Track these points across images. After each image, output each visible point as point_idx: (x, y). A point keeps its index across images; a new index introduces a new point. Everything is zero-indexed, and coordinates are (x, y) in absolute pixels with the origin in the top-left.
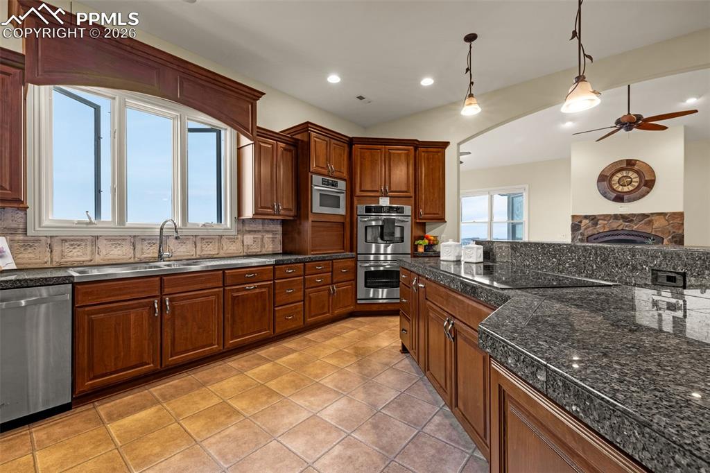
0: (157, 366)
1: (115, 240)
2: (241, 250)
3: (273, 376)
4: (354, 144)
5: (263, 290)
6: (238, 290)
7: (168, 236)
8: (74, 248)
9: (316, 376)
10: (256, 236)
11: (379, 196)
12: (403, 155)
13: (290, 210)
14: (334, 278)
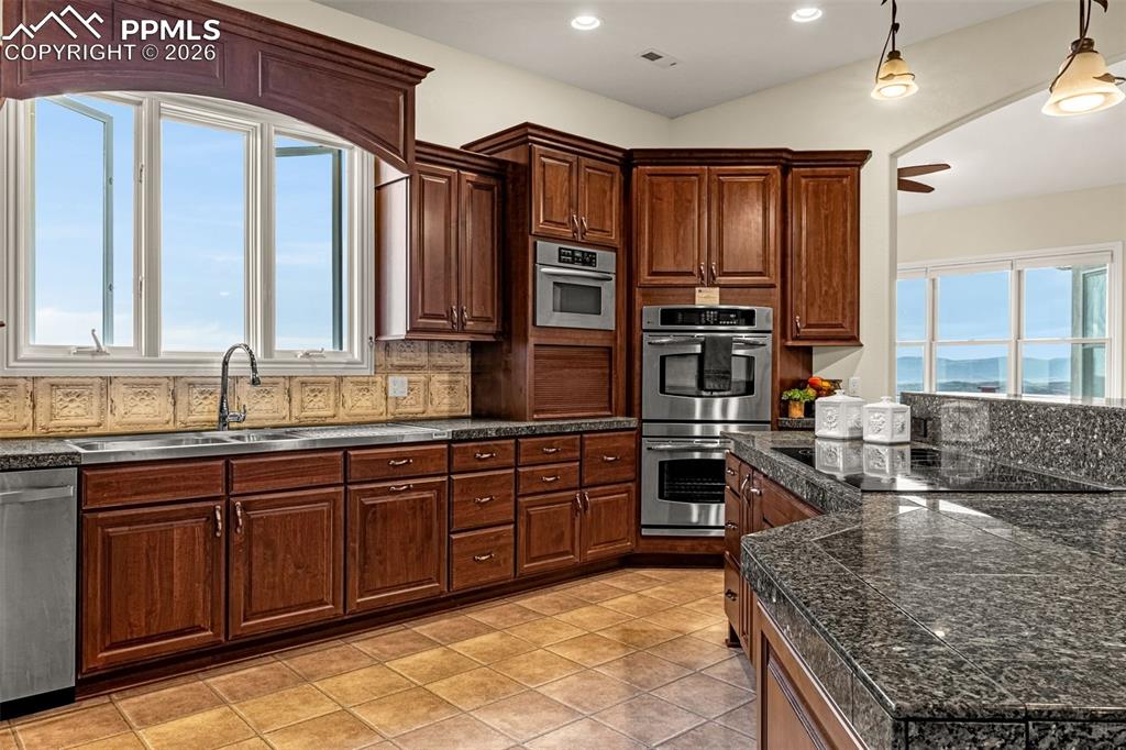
0: (219, 635)
1: (143, 386)
2: (382, 409)
3: (442, 673)
4: (636, 165)
5: (426, 495)
6: (374, 493)
7: (237, 379)
8: (71, 401)
9: (532, 678)
10: (413, 378)
11: (694, 286)
12: (754, 185)
13: (488, 320)
14: (584, 475)
